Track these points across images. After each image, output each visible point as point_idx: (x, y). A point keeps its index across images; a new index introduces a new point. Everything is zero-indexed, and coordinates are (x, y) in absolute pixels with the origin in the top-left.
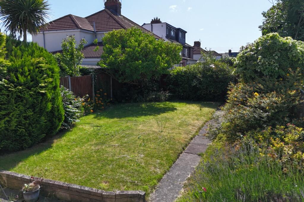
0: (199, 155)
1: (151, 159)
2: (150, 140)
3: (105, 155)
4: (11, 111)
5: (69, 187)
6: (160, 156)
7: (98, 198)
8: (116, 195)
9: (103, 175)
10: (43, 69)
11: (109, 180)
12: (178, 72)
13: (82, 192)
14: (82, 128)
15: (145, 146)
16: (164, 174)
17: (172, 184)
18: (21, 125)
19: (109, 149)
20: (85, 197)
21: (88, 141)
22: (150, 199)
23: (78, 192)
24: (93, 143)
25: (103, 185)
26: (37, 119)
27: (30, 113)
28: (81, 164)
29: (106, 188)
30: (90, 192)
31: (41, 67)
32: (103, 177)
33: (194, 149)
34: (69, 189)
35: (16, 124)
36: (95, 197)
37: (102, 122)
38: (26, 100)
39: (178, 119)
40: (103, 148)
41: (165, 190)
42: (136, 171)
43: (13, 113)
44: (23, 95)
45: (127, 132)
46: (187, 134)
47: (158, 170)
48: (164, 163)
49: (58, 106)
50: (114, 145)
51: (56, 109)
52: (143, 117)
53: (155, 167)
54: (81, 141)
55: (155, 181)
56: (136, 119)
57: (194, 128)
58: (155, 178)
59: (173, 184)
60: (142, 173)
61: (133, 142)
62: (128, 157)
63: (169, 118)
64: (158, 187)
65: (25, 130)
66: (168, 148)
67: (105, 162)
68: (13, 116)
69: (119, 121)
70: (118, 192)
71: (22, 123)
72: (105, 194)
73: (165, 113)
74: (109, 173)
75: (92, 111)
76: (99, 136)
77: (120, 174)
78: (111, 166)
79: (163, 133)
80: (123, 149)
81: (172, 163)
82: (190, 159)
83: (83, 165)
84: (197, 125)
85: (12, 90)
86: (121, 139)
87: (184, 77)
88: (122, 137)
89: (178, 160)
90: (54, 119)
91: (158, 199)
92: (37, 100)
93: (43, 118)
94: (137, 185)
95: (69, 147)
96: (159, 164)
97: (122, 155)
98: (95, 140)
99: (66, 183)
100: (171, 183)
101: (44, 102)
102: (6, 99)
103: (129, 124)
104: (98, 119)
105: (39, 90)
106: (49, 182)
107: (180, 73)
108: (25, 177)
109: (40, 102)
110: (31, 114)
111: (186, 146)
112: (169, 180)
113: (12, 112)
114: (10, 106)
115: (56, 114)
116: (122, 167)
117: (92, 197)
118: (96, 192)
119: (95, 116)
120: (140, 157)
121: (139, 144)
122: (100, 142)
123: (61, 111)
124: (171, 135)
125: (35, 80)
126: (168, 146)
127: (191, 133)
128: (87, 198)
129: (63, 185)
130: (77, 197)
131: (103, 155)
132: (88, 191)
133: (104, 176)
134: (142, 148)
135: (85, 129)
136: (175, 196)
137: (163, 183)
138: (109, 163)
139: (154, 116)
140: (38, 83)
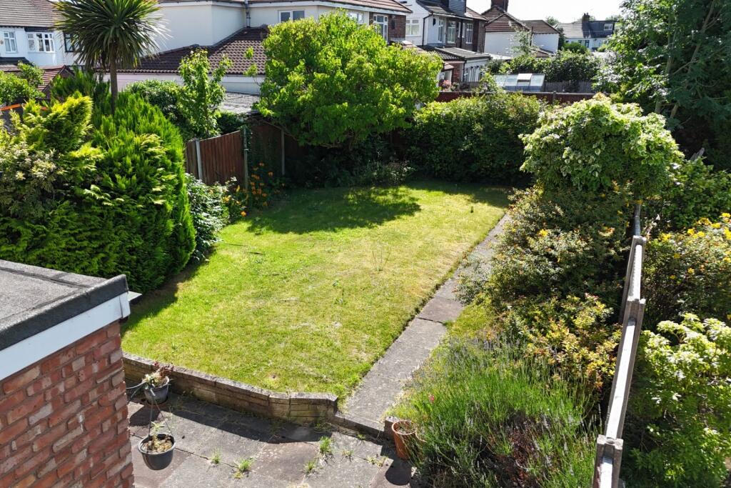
0: (445, 325)
1: (353, 333)
2: (356, 290)
3: (272, 322)
4: (107, 242)
5: (215, 383)
6: (371, 328)
7: (263, 403)
8: (290, 400)
9: (269, 363)
10: (157, 157)
11: (279, 371)
12: (430, 118)
13: (237, 391)
14: (228, 256)
15: (344, 303)
16: (373, 363)
17: (385, 382)
18: (124, 264)
19: (279, 309)
20: (241, 400)
21: (241, 288)
22: (345, 406)
23: (230, 390)
24: (249, 293)
25: (270, 381)
26: (150, 250)
27: (138, 242)
28: (232, 339)
29: (276, 386)
30: (249, 392)
31: (153, 154)
32: (269, 365)
33: (437, 310)
34: (215, 385)
35: (115, 263)
36: (258, 401)
37: (265, 243)
38: (132, 221)
39: (417, 238)
40: (269, 305)
41: (372, 392)
42: (326, 356)
43: (111, 245)
44: (127, 212)
45: (313, 271)
46: (431, 277)
47: (364, 354)
48: (377, 341)
49: (185, 224)
50: (288, 299)
51: (182, 230)
52: (347, 230)
53: (359, 349)
54: (228, 289)
55: (357, 376)
56: (332, 234)
57: (447, 260)
58: (357, 372)
59: (387, 382)
60: (335, 360)
61: (324, 295)
62: (313, 326)
63: (400, 235)
64: (360, 387)
65: (131, 272)
66: (387, 310)
67: (272, 337)
68: (110, 250)
69: (298, 239)
70: (294, 395)
71: (125, 260)
72: (274, 397)
73: (393, 219)
74: (280, 359)
75: (244, 213)
76: (261, 278)
77: (298, 362)
78: (282, 346)
79: (382, 274)
80: (304, 309)
81: (392, 341)
82: (427, 334)
83: (235, 341)
84: (455, 254)
85: (109, 204)
86: (300, 286)
87: (444, 130)
88: (304, 281)
89: (403, 333)
90: (179, 249)
91: (358, 407)
92: (149, 218)
93: (160, 249)
94: (325, 382)
95: (207, 301)
96: (367, 342)
97: (302, 322)
98: (252, 286)
99: (211, 375)
100: (383, 379)
101: (162, 220)
102: (99, 222)
103: (317, 250)
104: (257, 234)
105: (153, 200)
106: (183, 372)
107: (436, 119)
108: (143, 361)
109: (154, 221)
110: (140, 243)
111: (424, 303)
112: (382, 374)
113: (109, 243)
114: (105, 232)
115: (182, 238)
116: (301, 347)
117: (252, 400)
118: (260, 393)
119: (250, 225)
120: (334, 328)
121: (335, 298)
122: (262, 292)
123: (189, 233)
124: (397, 279)
125: (144, 181)
126: (388, 305)
127: (438, 275)
128: (246, 401)
129: (206, 378)
130: (228, 398)
131: (269, 320)
132: (246, 391)
133: (271, 363)
134: (338, 308)
135: (232, 258)
136: (388, 403)
137: (371, 379)
138: (280, 337)
139: (370, 228)
140: (149, 185)
